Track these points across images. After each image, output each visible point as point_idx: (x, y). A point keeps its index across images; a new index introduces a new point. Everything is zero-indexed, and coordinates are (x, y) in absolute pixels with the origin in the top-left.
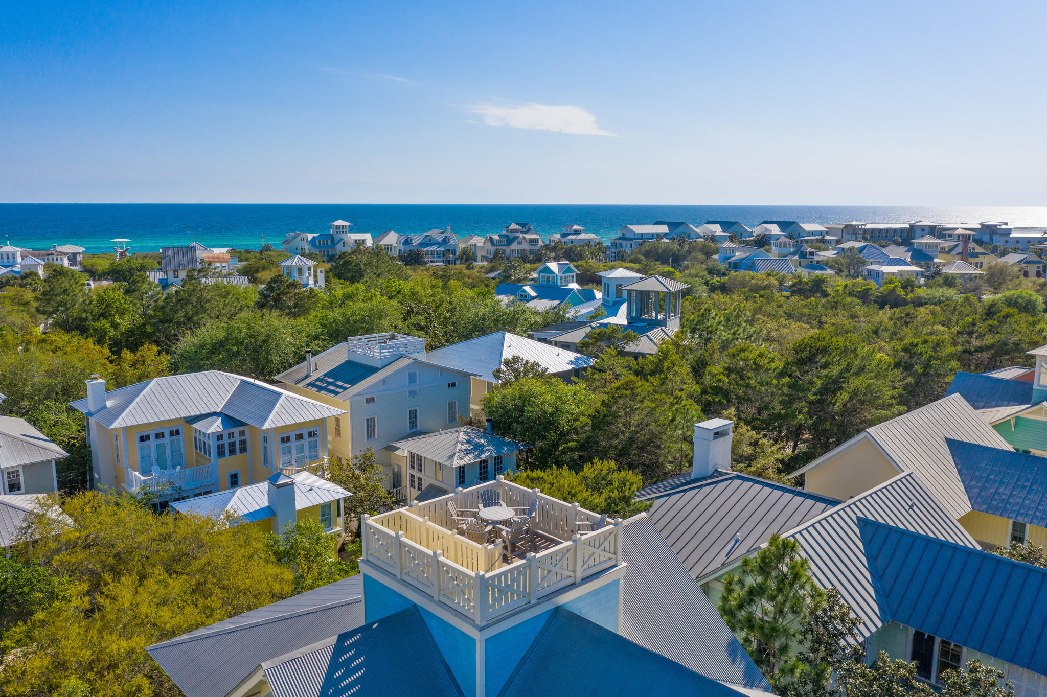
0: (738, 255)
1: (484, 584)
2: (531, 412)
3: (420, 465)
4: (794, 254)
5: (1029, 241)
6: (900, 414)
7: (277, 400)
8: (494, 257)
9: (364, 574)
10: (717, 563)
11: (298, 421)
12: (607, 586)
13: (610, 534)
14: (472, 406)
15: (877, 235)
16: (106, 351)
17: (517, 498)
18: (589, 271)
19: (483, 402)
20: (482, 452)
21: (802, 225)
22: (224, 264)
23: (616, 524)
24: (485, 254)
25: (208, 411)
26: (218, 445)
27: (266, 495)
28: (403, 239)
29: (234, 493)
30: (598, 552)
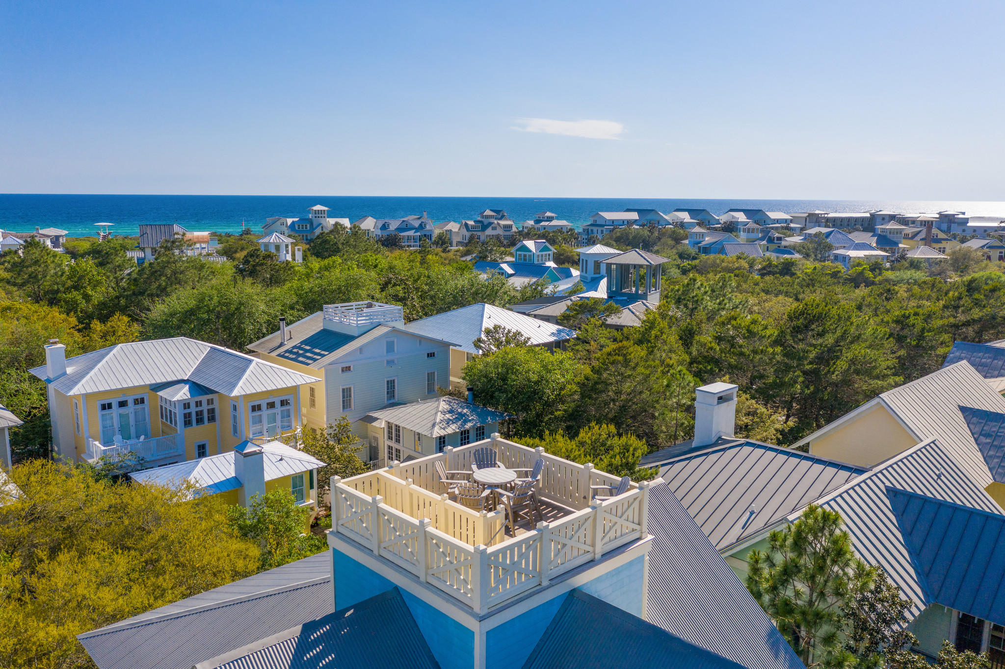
0: (708, 240)
1: (485, 561)
2: (514, 381)
3: (398, 436)
4: (762, 239)
5: (985, 230)
6: (897, 385)
7: (247, 367)
8: (470, 242)
9: (334, 549)
10: (731, 538)
11: (269, 389)
12: (631, 563)
13: (635, 499)
14: (452, 379)
15: (839, 223)
16: (73, 320)
17: (516, 459)
18: (562, 255)
19: (466, 371)
20: (466, 422)
21: (767, 213)
22: (203, 245)
23: (641, 488)
24: (459, 239)
25: (175, 379)
26: (185, 414)
27: (233, 465)
28: (380, 225)
29: (198, 463)
30: (620, 521)
